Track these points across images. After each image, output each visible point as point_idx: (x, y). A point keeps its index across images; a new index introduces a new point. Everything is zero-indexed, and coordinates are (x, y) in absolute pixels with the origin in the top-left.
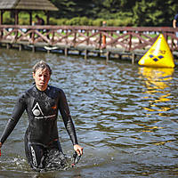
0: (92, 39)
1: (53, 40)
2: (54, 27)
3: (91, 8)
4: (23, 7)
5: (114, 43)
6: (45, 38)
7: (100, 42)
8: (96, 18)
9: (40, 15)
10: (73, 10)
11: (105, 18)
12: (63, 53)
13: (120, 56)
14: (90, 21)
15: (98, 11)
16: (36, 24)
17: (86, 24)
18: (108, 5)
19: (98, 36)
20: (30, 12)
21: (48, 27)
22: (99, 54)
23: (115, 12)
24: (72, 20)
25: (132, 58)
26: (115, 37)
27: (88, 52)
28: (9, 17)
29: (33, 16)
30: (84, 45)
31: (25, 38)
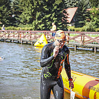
0: (16, 35)
3: (16, 23)
5: (24, 37)
7: (19, 37)
8: (18, 27)
10: (8, 23)
11: (21, 27)
12: (4, 41)
13: (27, 42)
14: (15, 28)
15: (18, 24)
17: (14, 29)
18: (23, 22)
19: (18, 34)
22: (18, 41)
23: (25, 24)
24: (8, 28)
25: (32, 43)
26: (25, 35)
27: (14, 40)
30: (12, 38)
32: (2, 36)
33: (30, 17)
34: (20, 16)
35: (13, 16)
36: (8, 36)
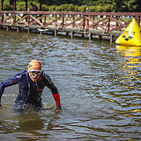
0: (77, 22)
1: (45, 23)
2: (45, 12)
6: (39, 21)
7: (84, 25)
8: (81, 5)
9: (34, 3)
11: (88, 5)
13: (101, 37)
14: (76, 7)
16: (31, 10)
17: (72, 10)
19: (82, 20)
21: (41, 12)
22: (83, 35)
24: (61, 6)
25: (111, 38)
26: (96, 21)
27: (74, 33)
28: (8, 4)
29: (29, 3)
30: (70, 27)
31: (21, 22)
32: (51, 24)
36: (62, 24)
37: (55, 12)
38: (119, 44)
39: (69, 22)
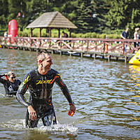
0: (99, 47)
1: (73, 47)
2: (74, 39)
3: (98, 27)
4: (54, 26)
5: (113, 49)
6: (69, 46)
7: (104, 49)
8: (102, 33)
9: (65, 31)
10: (86, 28)
11: (107, 33)
12: (80, 56)
13: (117, 58)
14: (98, 35)
15: (103, 29)
16: (63, 37)
17: (95, 37)
18: (109, 25)
19: (103, 45)
20: (59, 29)
21: (71, 39)
22: (103, 57)
23: (114, 29)
24: (86, 35)
25: (125, 59)
26: (114, 46)
27: (96, 55)
28: (45, 32)
29: (61, 32)
30: (93, 50)
31: (55, 46)
32: (78, 48)
33: (121, 17)
34: (106, 16)
35: (94, 16)
36: (87, 48)
37: (81, 39)
38: (132, 64)
39: (92, 47)
